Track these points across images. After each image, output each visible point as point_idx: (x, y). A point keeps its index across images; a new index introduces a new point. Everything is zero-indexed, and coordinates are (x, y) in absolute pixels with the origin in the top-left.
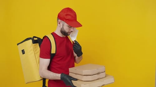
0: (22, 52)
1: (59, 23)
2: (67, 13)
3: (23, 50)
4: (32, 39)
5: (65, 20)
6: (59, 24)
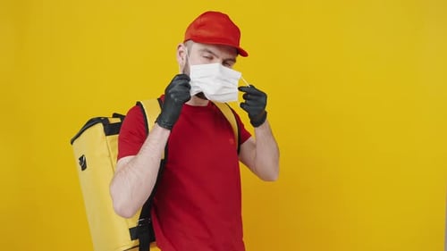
0: (81, 164)
3: (82, 157)
4: (104, 121)
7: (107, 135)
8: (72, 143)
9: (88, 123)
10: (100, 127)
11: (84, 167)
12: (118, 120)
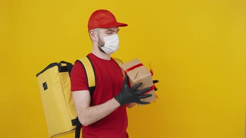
0: (44, 86)
3: (45, 83)
4: (59, 65)
7: (60, 72)
11: (46, 88)
12: (65, 65)
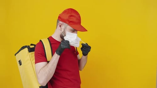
0: (19, 63)
1: (60, 25)
2: (72, 14)
3: (20, 61)
4: (28, 47)
5: (68, 22)
6: (60, 27)
7: (29, 52)
8: (15, 55)
9: (22, 48)
10: (26, 49)
11: (21, 64)
12: (33, 46)
